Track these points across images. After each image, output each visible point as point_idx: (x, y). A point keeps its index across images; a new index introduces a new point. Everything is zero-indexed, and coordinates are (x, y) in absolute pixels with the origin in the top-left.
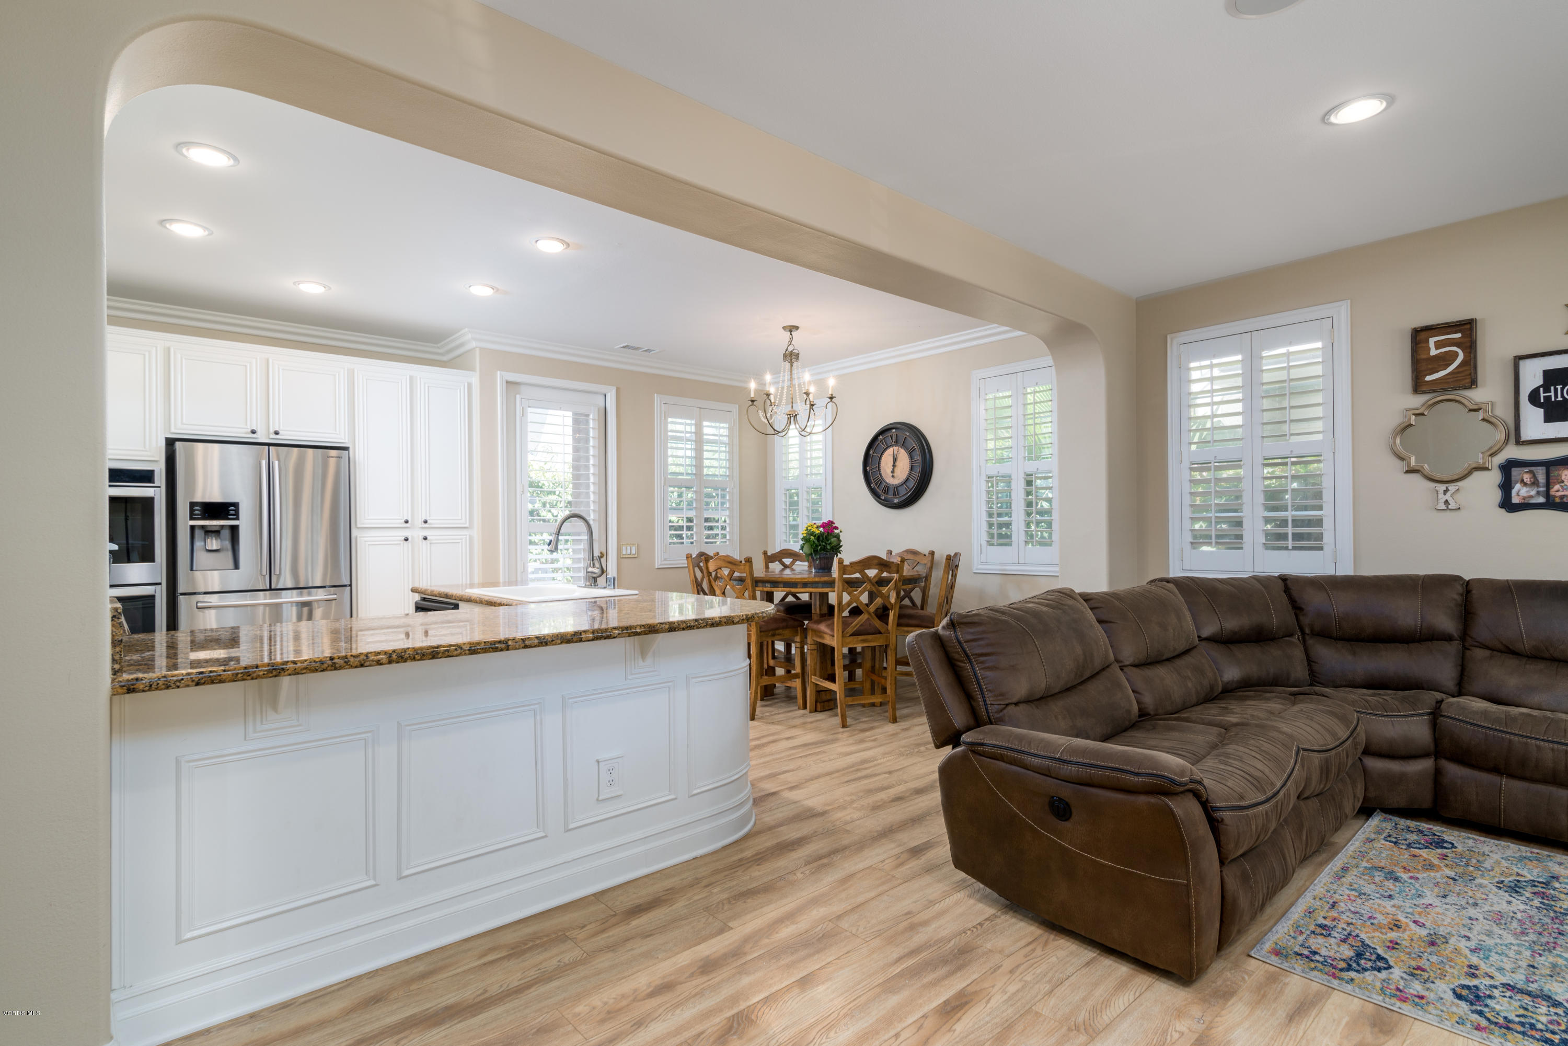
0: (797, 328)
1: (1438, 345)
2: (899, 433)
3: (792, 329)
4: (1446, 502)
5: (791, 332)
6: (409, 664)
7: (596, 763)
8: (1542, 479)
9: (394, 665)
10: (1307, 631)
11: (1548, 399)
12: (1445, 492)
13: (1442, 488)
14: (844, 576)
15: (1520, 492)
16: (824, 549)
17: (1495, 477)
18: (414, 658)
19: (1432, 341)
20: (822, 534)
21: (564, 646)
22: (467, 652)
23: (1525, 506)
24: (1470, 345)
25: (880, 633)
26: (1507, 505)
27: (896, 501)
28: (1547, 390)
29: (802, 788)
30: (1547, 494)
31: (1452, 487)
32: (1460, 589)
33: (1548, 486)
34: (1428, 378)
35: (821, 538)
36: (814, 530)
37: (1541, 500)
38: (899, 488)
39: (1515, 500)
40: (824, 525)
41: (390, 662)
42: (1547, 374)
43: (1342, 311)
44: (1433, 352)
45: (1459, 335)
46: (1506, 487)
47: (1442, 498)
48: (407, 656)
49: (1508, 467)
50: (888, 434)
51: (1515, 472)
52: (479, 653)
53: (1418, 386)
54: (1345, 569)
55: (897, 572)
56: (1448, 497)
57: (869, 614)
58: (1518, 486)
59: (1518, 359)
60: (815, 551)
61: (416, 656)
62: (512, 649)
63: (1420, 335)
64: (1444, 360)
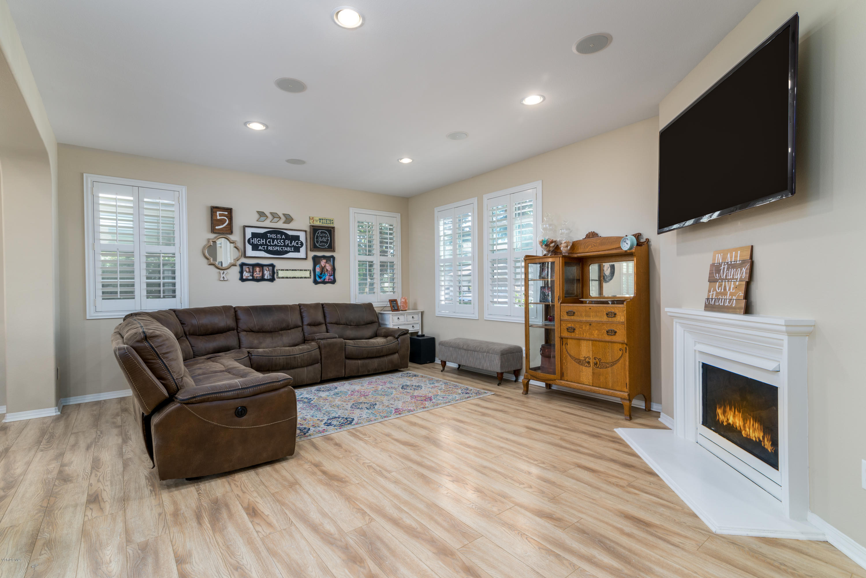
1: (221, 215)
4: (223, 277)
8: (251, 271)
10: (188, 334)
11: (253, 242)
12: (224, 273)
13: (222, 272)
15: (246, 275)
17: (237, 269)
19: (218, 213)
23: (247, 280)
24: (230, 217)
26: (242, 279)
28: (252, 240)
30: (253, 276)
31: (225, 272)
32: (233, 310)
33: (253, 273)
34: (217, 227)
37: (251, 278)
39: (244, 278)
42: (253, 234)
43: (183, 190)
44: (218, 218)
45: (226, 213)
46: (241, 273)
47: (222, 276)
49: (242, 265)
51: (244, 267)
53: (214, 231)
56: (224, 275)
58: (245, 273)
59: (245, 226)
63: (214, 209)
64: (222, 222)
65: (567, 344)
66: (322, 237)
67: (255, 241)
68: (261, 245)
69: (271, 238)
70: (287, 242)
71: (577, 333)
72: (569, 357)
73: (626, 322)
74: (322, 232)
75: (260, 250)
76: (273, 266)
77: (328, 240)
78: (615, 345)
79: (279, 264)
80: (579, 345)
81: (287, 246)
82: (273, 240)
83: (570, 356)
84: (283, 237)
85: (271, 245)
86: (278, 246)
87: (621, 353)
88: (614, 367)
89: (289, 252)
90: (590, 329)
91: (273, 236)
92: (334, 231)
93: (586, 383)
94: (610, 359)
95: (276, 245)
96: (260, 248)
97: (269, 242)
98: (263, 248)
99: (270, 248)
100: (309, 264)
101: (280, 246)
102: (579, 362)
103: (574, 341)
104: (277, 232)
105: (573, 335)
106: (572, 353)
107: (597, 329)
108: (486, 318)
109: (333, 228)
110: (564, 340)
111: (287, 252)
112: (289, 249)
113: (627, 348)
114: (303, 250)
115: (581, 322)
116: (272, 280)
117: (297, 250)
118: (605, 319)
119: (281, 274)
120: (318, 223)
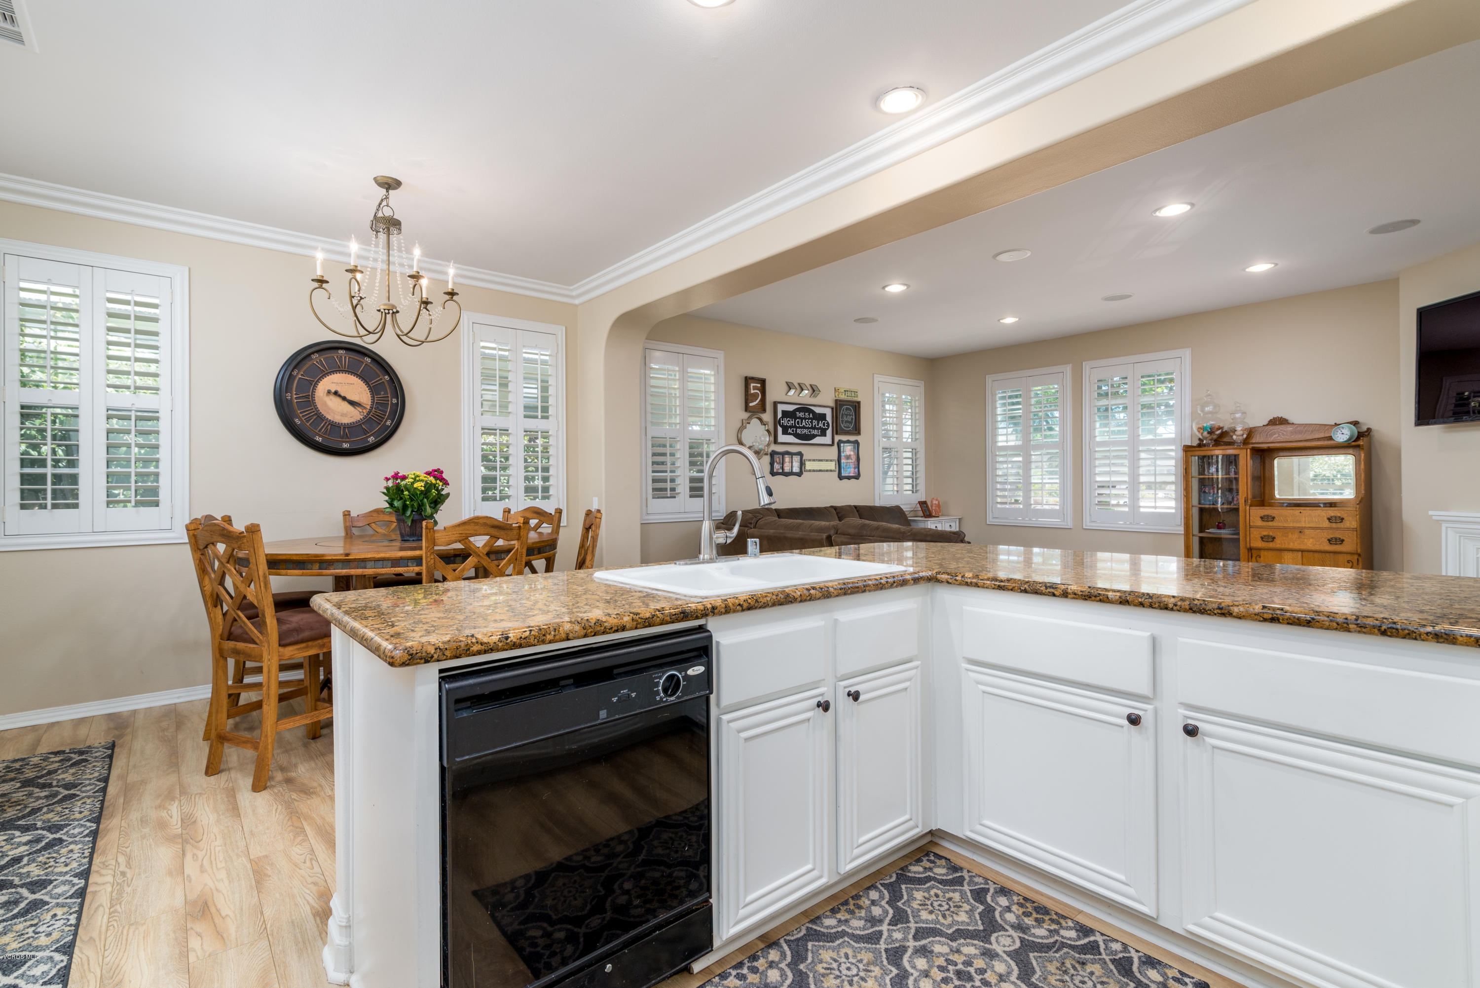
0: (397, 184)
1: (755, 388)
2: (354, 357)
3: (390, 184)
5: (388, 188)
8: (781, 461)
11: (783, 423)
15: (776, 467)
17: (768, 459)
19: (752, 385)
23: (778, 474)
24: (763, 391)
26: (772, 473)
28: (783, 420)
30: (782, 468)
33: (782, 464)
34: (751, 404)
37: (781, 471)
39: (775, 470)
42: (783, 412)
43: (721, 356)
44: (752, 391)
45: (760, 385)
46: (772, 464)
49: (772, 454)
51: (775, 457)
53: (746, 408)
58: (775, 464)
59: (776, 402)
63: (748, 380)
64: (755, 396)
66: (847, 415)
67: (785, 422)
68: (791, 427)
69: (799, 418)
70: (815, 422)
74: (847, 409)
75: (790, 434)
76: (800, 454)
77: (852, 419)
79: (808, 452)
81: (814, 428)
82: (802, 419)
84: (811, 416)
85: (800, 428)
86: (806, 428)
89: (817, 436)
91: (801, 415)
92: (859, 407)
95: (804, 427)
96: (790, 431)
97: (798, 424)
98: (793, 431)
99: (799, 431)
100: (833, 452)
101: (808, 428)
104: (805, 409)
109: (859, 403)
111: (814, 436)
112: (815, 432)
114: (829, 432)
116: (799, 474)
117: (823, 433)
119: (809, 465)
120: (843, 397)
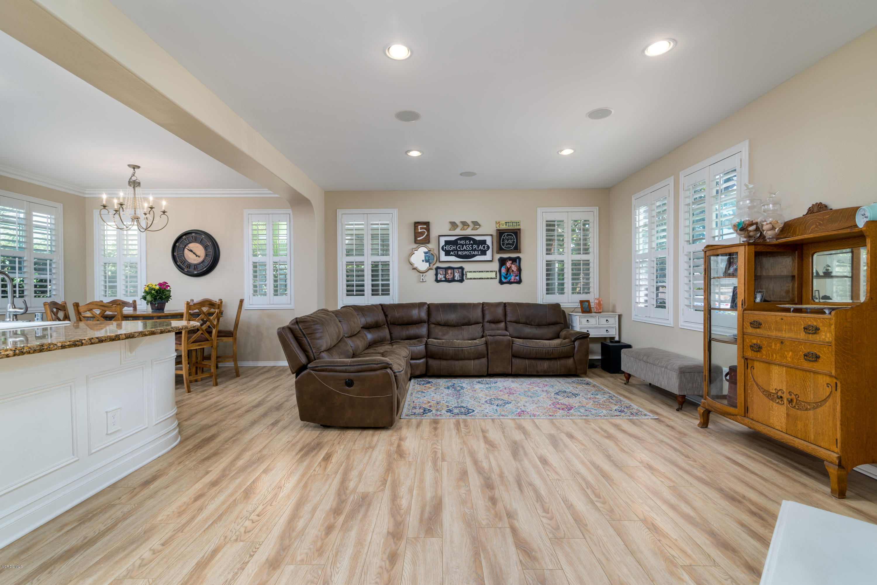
0: (139, 167)
1: (421, 228)
2: (198, 236)
3: (135, 167)
4: (423, 279)
5: (134, 168)
6: (26, 356)
7: (106, 414)
8: (444, 273)
9: (16, 357)
10: (389, 323)
11: (445, 249)
12: (422, 276)
13: (422, 274)
14: (190, 311)
15: (440, 277)
16: (161, 298)
17: (433, 272)
18: (29, 352)
19: (419, 227)
20: (159, 290)
21: (111, 342)
22: (60, 348)
23: (441, 281)
24: (428, 230)
25: (208, 340)
26: (437, 281)
27: (195, 272)
28: (445, 247)
29: (192, 419)
30: (445, 277)
31: (424, 274)
32: (427, 306)
33: (446, 275)
34: (418, 239)
35: (159, 292)
36: (154, 287)
37: (444, 279)
38: (198, 266)
39: (439, 279)
40: (160, 284)
41: (14, 355)
42: (445, 241)
43: (395, 212)
44: (420, 231)
45: (425, 226)
47: (422, 278)
48: (25, 351)
49: (437, 268)
50: (190, 235)
51: (439, 270)
52: (66, 348)
53: (416, 242)
54: (396, 302)
55: (218, 308)
56: (423, 277)
57: (203, 331)
58: (439, 275)
59: (440, 236)
60: (155, 299)
61: (31, 351)
62: (85, 345)
63: (417, 224)
64: (422, 234)
65: (753, 367)
66: (508, 240)
67: (448, 248)
68: (452, 251)
69: (461, 244)
70: (475, 246)
71: (764, 353)
72: (755, 387)
73: (833, 343)
74: (508, 235)
75: (452, 255)
76: (462, 268)
77: (514, 242)
78: (820, 377)
79: (467, 267)
80: (769, 372)
81: (475, 250)
82: (463, 245)
83: (757, 385)
84: (472, 242)
85: (460, 251)
86: (467, 251)
87: (828, 390)
88: (818, 410)
89: (477, 255)
90: (781, 349)
91: (463, 242)
92: (520, 233)
93: (777, 428)
94: (811, 398)
95: (465, 250)
96: (451, 253)
97: (459, 248)
98: (455, 253)
99: (460, 253)
100: (496, 266)
101: (469, 250)
102: (769, 395)
103: (761, 364)
104: (466, 238)
105: (759, 355)
106: (760, 381)
107: (791, 351)
108: (681, 325)
109: (519, 230)
110: (749, 361)
111: (474, 256)
112: (476, 253)
113: (839, 385)
114: (489, 253)
115: (769, 338)
116: (461, 281)
117: (484, 253)
118: (802, 335)
119: (469, 275)
120: (504, 227)
